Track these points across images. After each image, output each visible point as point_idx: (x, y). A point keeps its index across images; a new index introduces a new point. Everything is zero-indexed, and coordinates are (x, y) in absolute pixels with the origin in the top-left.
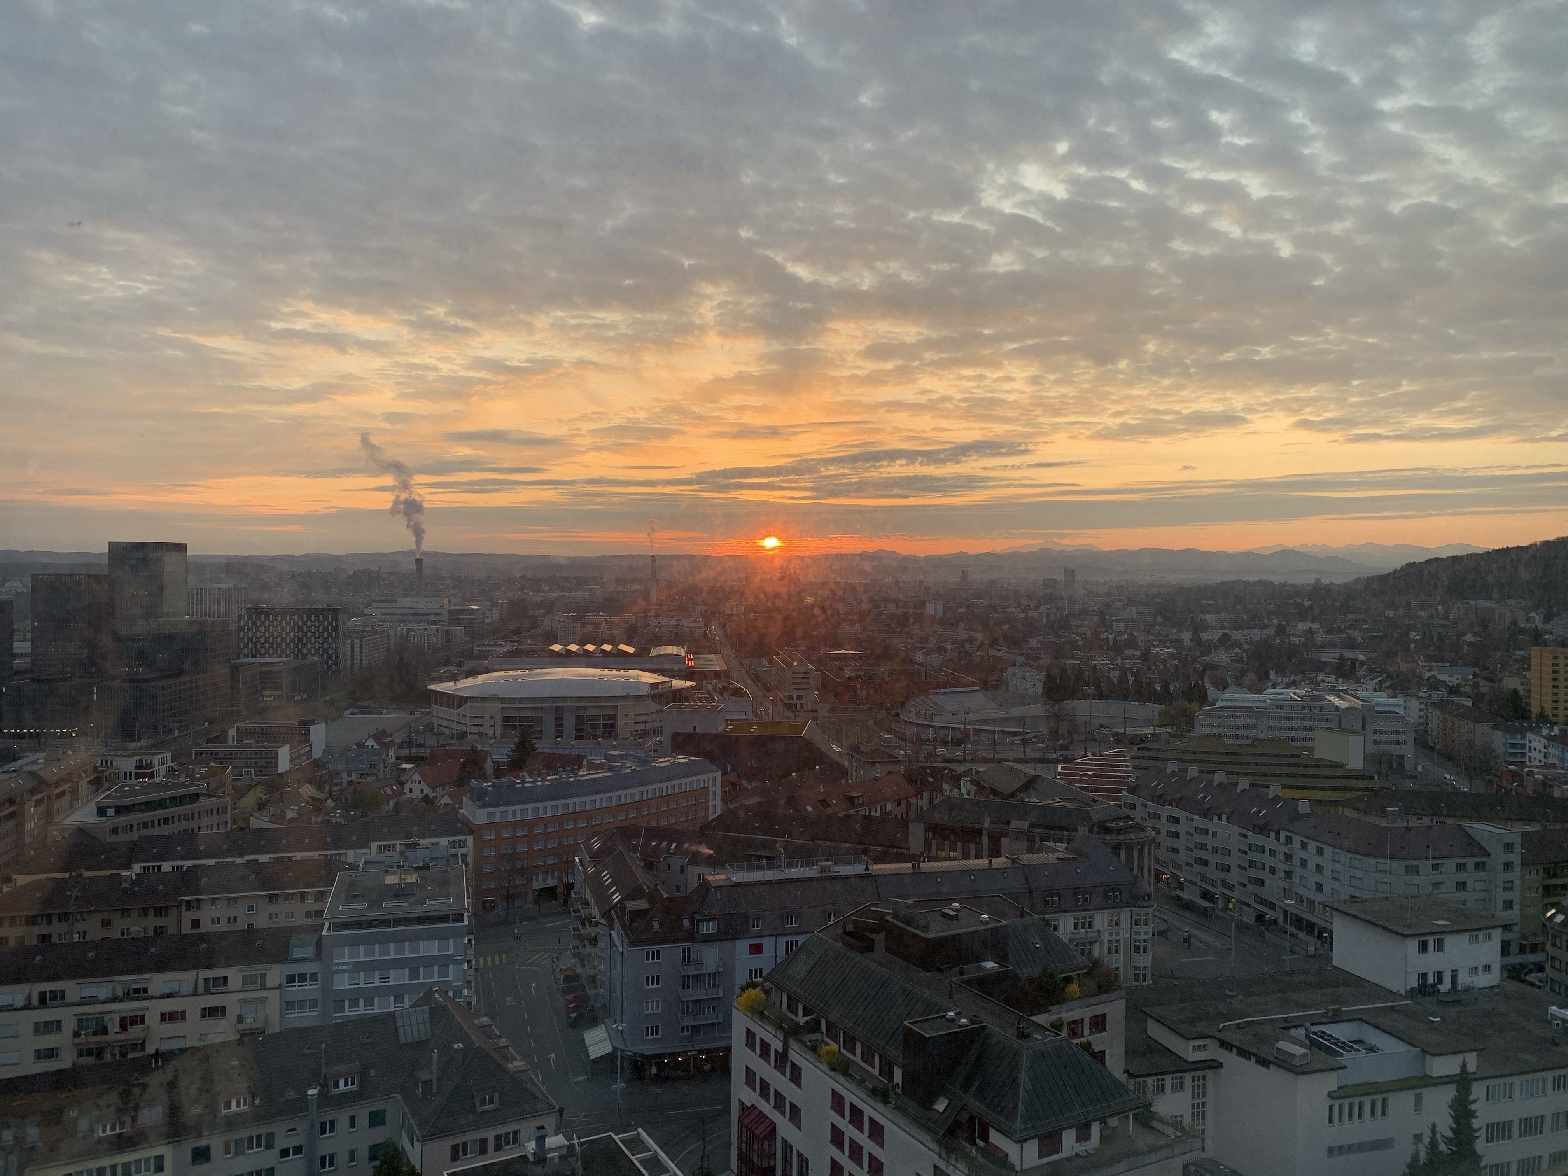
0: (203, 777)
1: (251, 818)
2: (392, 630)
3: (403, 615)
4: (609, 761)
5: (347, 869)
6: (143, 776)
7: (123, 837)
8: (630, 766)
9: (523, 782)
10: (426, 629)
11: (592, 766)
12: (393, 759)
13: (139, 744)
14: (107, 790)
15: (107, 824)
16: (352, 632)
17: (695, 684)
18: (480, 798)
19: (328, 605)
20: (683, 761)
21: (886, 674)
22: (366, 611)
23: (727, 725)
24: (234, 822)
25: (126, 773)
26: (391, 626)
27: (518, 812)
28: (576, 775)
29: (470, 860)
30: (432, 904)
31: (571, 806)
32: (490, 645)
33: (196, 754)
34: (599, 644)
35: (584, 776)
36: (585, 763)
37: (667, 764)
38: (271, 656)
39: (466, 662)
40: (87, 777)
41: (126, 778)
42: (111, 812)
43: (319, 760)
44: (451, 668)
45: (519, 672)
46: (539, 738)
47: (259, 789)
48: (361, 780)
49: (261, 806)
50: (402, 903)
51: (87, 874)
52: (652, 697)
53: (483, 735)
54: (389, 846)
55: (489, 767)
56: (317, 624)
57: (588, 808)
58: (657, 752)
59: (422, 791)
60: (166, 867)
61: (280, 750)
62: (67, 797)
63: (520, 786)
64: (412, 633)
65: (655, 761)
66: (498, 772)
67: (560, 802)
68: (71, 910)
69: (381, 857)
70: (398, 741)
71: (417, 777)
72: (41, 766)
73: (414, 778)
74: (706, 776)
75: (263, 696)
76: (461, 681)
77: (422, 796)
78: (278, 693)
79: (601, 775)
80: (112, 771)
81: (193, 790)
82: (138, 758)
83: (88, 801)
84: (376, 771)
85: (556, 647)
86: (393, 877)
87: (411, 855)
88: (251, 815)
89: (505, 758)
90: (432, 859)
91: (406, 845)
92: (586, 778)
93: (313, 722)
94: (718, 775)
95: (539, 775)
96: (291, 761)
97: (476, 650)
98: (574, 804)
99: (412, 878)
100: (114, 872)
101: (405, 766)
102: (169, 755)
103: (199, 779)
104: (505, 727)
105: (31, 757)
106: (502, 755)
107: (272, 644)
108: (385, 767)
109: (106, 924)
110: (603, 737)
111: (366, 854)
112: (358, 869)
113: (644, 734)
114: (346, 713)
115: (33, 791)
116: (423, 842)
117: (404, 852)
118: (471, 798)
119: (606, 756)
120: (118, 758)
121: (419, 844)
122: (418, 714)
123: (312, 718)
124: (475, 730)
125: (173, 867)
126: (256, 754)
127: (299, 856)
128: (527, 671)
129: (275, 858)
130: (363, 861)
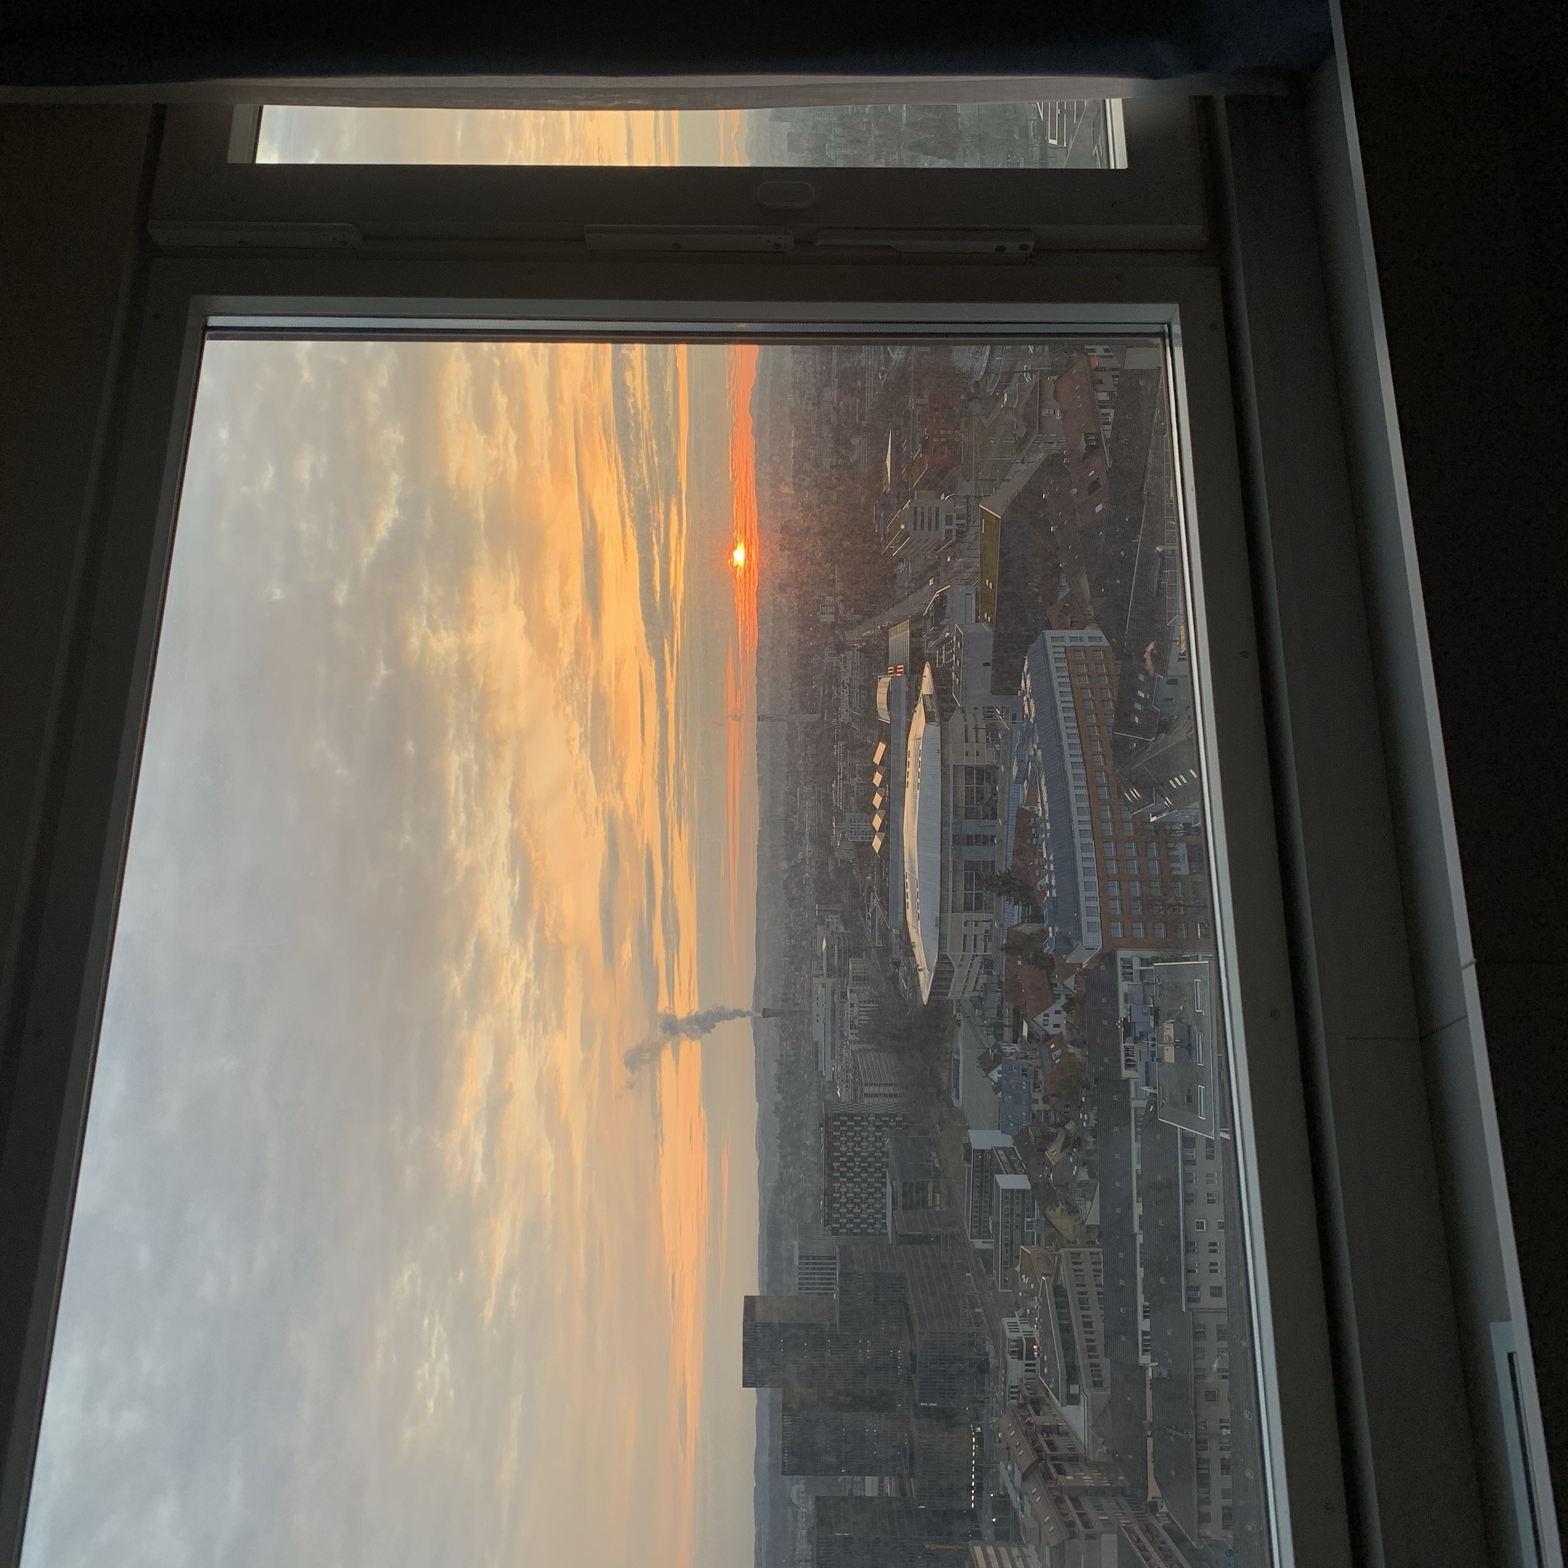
0: (1034, 1280)
1: (1087, 1223)
2: (853, 1047)
3: (833, 1032)
4: (1026, 778)
5: (1155, 1108)
6: (1030, 1352)
7: (1106, 1374)
8: (1034, 750)
9: (1049, 887)
10: (852, 1005)
11: (1032, 799)
12: (1017, 1047)
13: (992, 1354)
14: (1047, 1394)
15: (1089, 1394)
16: (855, 1096)
17: (927, 664)
18: (1067, 942)
19: (821, 1126)
20: (1028, 682)
21: (919, 401)
22: (829, 1078)
23: (984, 620)
24: (1092, 1243)
25: (1026, 1371)
26: (848, 1048)
27: (1088, 894)
28: (1043, 820)
29: (1148, 954)
30: (1203, 1005)
31: (1082, 827)
32: (873, 927)
33: (1005, 1287)
34: (872, 790)
35: (1043, 810)
36: (1028, 808)
37: (1032, 702)
38: (884, 1196)
39: (894, 956)
40: (1030, 1415)
41: (1034, 1371)
42: (1074, 1389)
43: (1014, 1138)
44: (901, 974)
45: (908, 890)
46: (993, 867)
47: (1050, 1213)
48: (1042, 1086)
49: (1073, 1210)
50: (1199, 1040)
51: (1149, 1418)
52: (944, 720)
53: (988, 936)
54: (1127, 1055)
55: (1028, 929)
56: (844, 1139)
57: (1086, 804)
58: (1016, 715)
59: (1057, 1012)
60: (1144, 1325)
61: (1002, 1187)
62: (1054, 1437)
63: (1054, 891)
64: (856, 1023)
65: (1028, 717)
66: (1037, 917)
67: (1078, 841)
68: (1193, 1436)
69: (1141, 1066)
70: (992, 1039)
71: (1040, 1019)
72: (1016, 1470)
73: (1041, 1022)
74: (1050, 651)
75: (934, 1207)
76: (918, 963)
77: (1064, 1014)
78: (930, 1186)
79: (1044, 788)
80: (1024, 1388)
81: (1049, 1291)
82: (1009, 1357)
83: (1061, 1415)
84: (1031, 1069)
85: (877, 844)
86: (1166, 1053)
87: (1139, 1029)
88: (1083, 1223)
89: (1018, 909)
90: (1145, 1002)
91: (1127, 1034)
92: (1047, 808)
93: (968, 1146)
94: (1048, 634)
95: (1041, 866)
96: (1016, 1173)
97: (879, 943)
98: (1080, 823)
99: (1169, 1030)
100: (1148, 1386)
101: (1025, 1033)
102: (1005, 1321)
103: (1037, 1285)
104: (978, 908)
105: (1004, 1477)
106: (1013, 913)
107: (869, 1193)
108: (1026, 1057)
109: (1211, 1396)
110: (996, 782)
111: (1136, 1084)
112: (1155, 1095)
113: (992, 730)
114: (957, 1104)
115: (1047, 1477)
116: (1123, 1013)
117: (1135, 1039)
118: (1068, 953)
119: (1019, 781)
120: (1009, 1378)
121: (1125, 1019)
122: (959, 1016)
123: (962, 1150)
124: (981, 944)
125: (1145, 1317)
126: (1007, 1215)
127: (1136, 1166)
128: (907, 880)
129: (1138, 1195)
130: (1145, 1088)
